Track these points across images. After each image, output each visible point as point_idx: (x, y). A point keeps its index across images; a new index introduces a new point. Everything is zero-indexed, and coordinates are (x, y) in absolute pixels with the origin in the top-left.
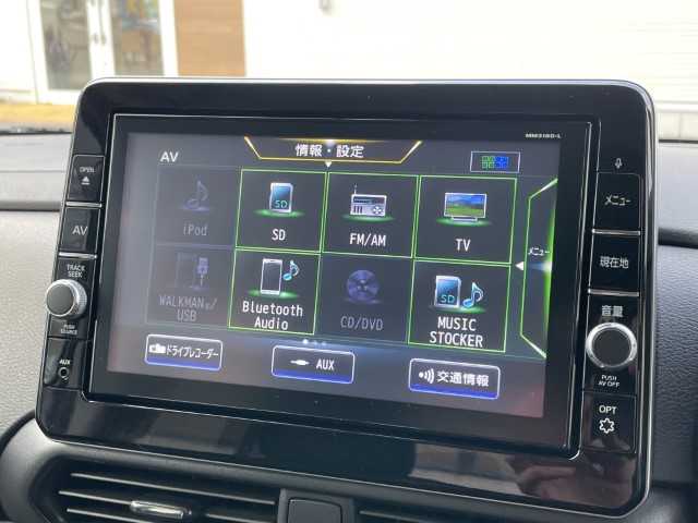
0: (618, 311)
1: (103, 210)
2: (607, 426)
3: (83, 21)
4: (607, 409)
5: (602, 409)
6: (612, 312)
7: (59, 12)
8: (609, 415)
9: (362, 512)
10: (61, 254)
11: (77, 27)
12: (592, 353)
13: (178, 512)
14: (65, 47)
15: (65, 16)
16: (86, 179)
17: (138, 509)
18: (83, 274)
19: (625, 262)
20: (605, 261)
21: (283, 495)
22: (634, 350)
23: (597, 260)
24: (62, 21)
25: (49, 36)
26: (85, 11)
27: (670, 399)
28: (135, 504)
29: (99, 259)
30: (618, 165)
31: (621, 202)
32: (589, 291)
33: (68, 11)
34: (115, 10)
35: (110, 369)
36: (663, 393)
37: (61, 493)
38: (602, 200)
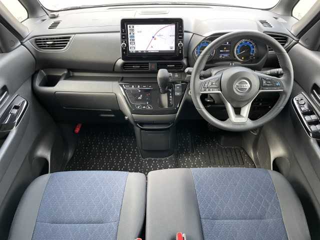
0: (181, 42)
1: (126, 34)
5: (180, 51)
12: (179, 46)
22: (182, 45)
32: (178, 40)
35: (129, 52)
37: (125, 67)
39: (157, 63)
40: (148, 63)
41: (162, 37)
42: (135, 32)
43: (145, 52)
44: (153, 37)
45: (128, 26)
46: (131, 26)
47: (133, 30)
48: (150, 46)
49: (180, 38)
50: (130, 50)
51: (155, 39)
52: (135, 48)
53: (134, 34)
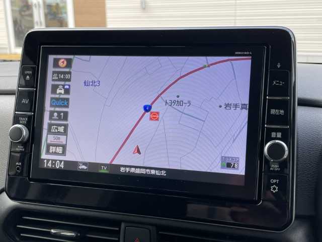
0: (279, 135)
1: (36, 91)
2: (274, 189)
3: (31, 15)
4: (275, 181)
5: (272, 181)
6: (276, 135)
7: (20, 11)
8: (275, 184)
9: (160, 232)
10: (16, 113)
11: (29, 18)
12: (267, 155)
13: (73, 234)
14: (23, 28)
15: (23, 13)
16: (28, 77)
17: (54, 233)
18: (27, 122)
19: (282, 112)
20: (273, 111)
21: (123, 225)
22: (287, 153)
23: (269, 111)
24: (22, 16)
25: (15, 22)
26: (32, 11)
27: (303, 177)
28: (53, 231)
29: (34, 115)
30: (279, 66)
31: (280, 83)
32: (266, 126)
33: (24, 11)
34: (46, 11)
35: (40, 167)
36: (300, 174)
37: (18, 226)
38: (271, 82)
39: (159, 227)
40: (117, 223)
41: (186, 109)
42: (76, 83)
43: (104, 170)
44: (147, 109)
45: (51, 58)
46: (62, 59)
47: (65, 77)
48: (130, 146)
49: (273, 119)
50: (44, 156)
51: (155, 117)
52: (64, 147)
53: (67, 91)
